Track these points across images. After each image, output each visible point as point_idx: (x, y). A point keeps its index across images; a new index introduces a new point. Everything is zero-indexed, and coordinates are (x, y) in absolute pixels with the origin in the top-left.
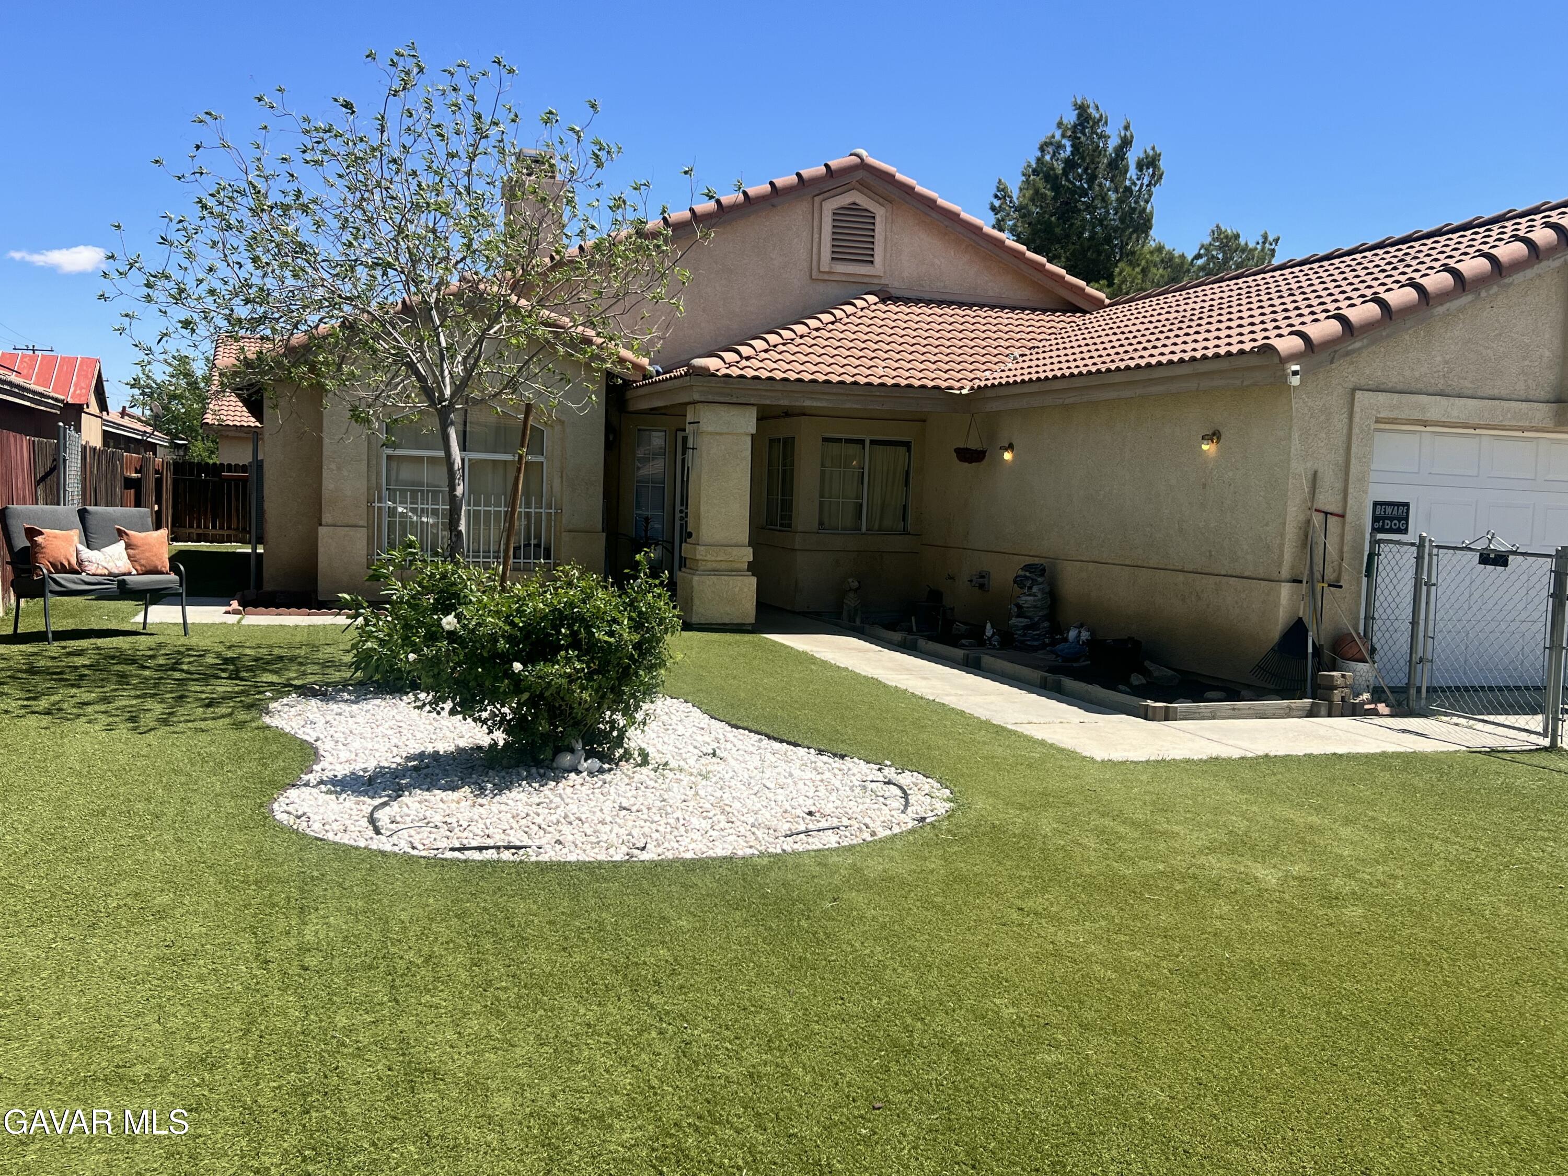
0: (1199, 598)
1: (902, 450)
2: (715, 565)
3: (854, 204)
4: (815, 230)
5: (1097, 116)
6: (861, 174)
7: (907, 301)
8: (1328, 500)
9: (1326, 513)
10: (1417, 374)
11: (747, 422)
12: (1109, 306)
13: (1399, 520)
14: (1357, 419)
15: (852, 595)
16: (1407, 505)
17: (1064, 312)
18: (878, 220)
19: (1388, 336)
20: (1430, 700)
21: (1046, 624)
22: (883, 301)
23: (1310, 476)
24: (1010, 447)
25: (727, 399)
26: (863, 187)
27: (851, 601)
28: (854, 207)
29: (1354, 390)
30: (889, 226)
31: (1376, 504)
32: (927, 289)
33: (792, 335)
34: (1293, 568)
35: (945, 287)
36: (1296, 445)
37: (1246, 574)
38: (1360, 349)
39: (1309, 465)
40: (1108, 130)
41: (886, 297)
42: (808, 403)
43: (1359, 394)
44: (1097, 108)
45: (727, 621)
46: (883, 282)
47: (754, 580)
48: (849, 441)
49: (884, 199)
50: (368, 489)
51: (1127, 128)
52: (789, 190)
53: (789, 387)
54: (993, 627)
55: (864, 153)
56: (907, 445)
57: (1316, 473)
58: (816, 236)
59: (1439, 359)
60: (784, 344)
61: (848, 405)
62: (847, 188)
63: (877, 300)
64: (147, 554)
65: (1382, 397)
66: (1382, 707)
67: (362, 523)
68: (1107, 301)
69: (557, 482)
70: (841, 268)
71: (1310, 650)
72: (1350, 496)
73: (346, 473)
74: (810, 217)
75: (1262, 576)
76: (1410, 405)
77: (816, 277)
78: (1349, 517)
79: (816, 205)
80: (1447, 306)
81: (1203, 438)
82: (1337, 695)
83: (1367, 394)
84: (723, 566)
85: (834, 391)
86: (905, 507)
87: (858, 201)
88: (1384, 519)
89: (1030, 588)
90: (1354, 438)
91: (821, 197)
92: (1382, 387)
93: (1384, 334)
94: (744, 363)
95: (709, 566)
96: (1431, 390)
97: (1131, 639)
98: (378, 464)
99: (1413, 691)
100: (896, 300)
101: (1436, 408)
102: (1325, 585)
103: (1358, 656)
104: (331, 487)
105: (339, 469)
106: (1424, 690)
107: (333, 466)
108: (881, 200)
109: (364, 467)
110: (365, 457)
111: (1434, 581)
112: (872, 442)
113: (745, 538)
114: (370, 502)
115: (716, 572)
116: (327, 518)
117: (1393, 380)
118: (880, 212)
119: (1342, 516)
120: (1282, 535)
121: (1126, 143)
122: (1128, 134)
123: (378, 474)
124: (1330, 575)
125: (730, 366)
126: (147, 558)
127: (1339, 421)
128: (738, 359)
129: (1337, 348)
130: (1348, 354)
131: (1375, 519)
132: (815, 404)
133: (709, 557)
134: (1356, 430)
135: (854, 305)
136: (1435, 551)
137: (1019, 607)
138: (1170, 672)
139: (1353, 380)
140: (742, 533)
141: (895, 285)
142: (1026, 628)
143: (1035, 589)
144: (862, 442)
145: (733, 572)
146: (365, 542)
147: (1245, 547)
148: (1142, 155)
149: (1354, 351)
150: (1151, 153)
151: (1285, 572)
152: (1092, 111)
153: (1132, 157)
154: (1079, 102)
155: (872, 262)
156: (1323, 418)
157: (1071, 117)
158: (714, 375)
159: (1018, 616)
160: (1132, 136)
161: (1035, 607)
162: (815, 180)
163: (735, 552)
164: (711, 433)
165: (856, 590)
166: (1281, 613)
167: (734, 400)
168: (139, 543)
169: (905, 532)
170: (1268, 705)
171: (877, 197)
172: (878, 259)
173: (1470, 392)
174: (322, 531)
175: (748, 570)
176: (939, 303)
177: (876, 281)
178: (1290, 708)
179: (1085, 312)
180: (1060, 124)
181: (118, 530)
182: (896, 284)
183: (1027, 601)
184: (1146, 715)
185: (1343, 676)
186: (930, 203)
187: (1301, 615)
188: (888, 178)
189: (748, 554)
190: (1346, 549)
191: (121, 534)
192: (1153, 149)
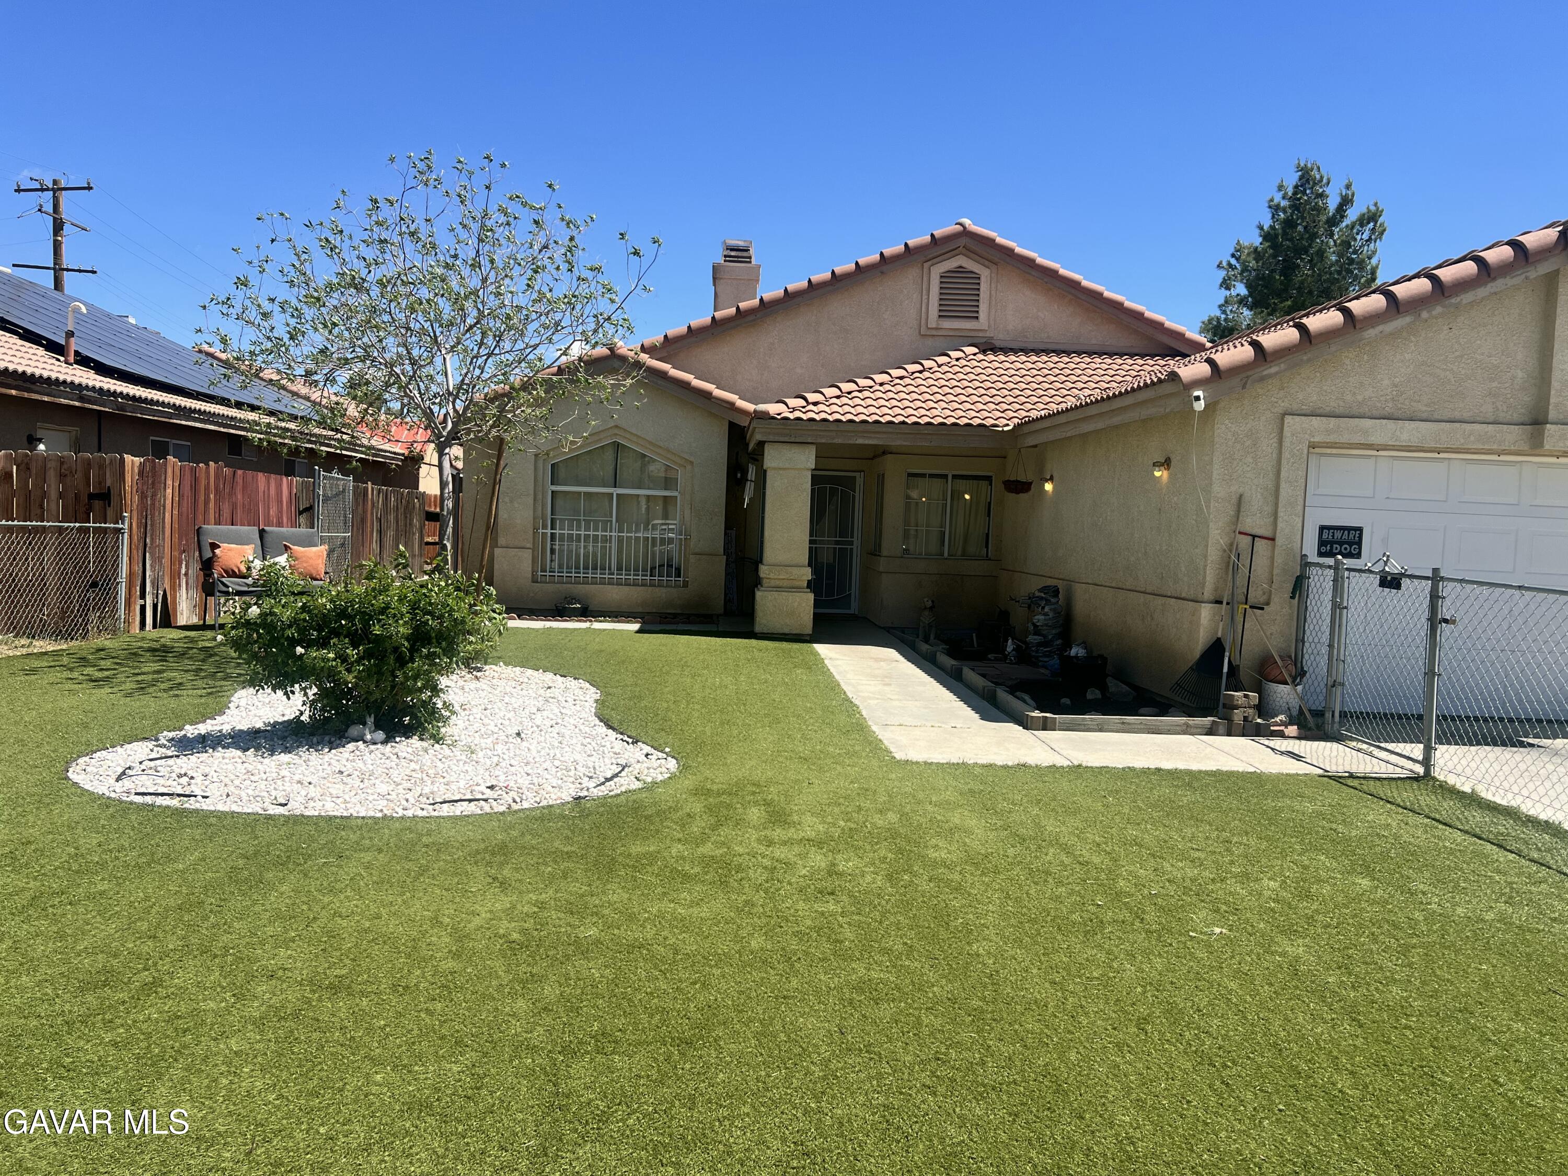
0: (1152, 619)
1: (984, 484)
2: (778, 583)
3: (961, 267)
4: (924, 292)
5: (1318, 177)
6: (963, 241)
7: (1006, 351)
8: (1255, 522)
9: (1254, 537)
10: (1360, 398)
11: (806, 459)
12: (1212, 348)
13: (1351, 544)
14: (1287, 443)
15: (926, 613)
16: (1360, 530)
17: (1163, 356)
18: (983, 279)
19: (1309, 360)
20: (1341, 724)
21: (1059, 642)
22: (984, 352)
23: (1234, 500)
24: (1051, 479)
25: (786, 439)
26: (969, 252)
27: (926, 618)
28: (960, 270)
29: (1284, 414)
30: (993, 286)
31: (1322, 528)
32: (1031, 340)
33: (872, 384)
34: (1216, 589)
35: (1048, 337)
36: (1217, 471)
37: (1183, 595)
38: (1277, 373)
39: (1233, 489)
40: (1328, 191)
41: (987, 347)
42: (860, 441)
43: (1288, 419)
44: (1319, 168)
45: (786, 631)
46: (988, 335)
47: (811, 596)
48: (932, 476)
49: (988, 262)
50: (534, 518)
51: (1348, 187)
52: (896, 258)
53: (842, 427)
54: (1013, 643)
55: (967, 222)
56: (989, 479)
57: (1241, 496)
58: (925, 297)
59: (1386, 382)
60: (860, 391)
61: (898, 443)
62: (953, 253)
63: (976, 350)
64: (305, 565)
65: (1315, 421)
66: (1292, 730)
67: (529, 545)
68: (1209, 345)
69: (687, 512)
70: (947, 324)
71: (1225, 669)
72: (1280, 520)
73: (516, 505)
74: (920, 282)
75: (1192, 597)
76: (1349, 430)
77: (926, 334)
78: (1279, 541)
79: (925, 270)
80: (1380, 328)
81: (1154, 465)
82: (1238, 716)
83: (1297, 418)
84: (785, 583)
85: (884, 430)
86: (987, 535)
87: (964, 265)
88: (1332, 543)
89: (1043, 608)
90: (1284, 462)
91: (930, 263)
92: (1319, 412)
93: (1305, 358)
94: (811, 407)
95: (773, 583)
96: (1375, 413)
97: (1101, 656)
98: (544, 497)
99: (1328, 715)
100: (995, 350)
101: (1381, 432)
102: (1247, 607)
103: (1279, 678)
104: (505, 516)
105: (511, 502)
106: (1337, 714)
107: (507, 499)
108: (987, 263)
109: (530, 500)
110: (532, 492)
111: (1345, 604)
112: (954, 477)
113: (805, 559)
114: (536, 529)
115: (778, 588)
116: (502, 541)
117: (1332, 404)
118: (985, 274)
119: (1273, 539)
120: (1206, 556)
121: (1346, 201)
122: (1350, 193)
123: (544, 506)
124: (1255, 596)
125: (794, 409)
126: (305, 568)
127: (1268, 445)
128: (804, 404)
129: (1249, 373)
130: (1262, 379)
131: (1322, 543)
132: (867, 442)
133: (772, 576)
134: (1286, 455)
135: (949, 356)
136: (1346, 573)
137: (1035, 626)
138: (1125, 688)
139: (1284, 405)
140: (803, 556)
141: (1000, 338)
142: (1040, 644)
143: (1047, 609)
144: (945, 477)
145: (797, 589)
146: (530, 562)
147: (1183, 569)
148: (1365, 210)
149: (1270, 376)
150: (1373, 208)
151: (1208, 593)
152: (1315, 173)
153: (1352, 214)
154: (1302, 165)
155: (977, 318)
156: (1248, 443)
157: (1291, 180)
158: (773, 418)
159: (1035, 634)
160: (1353, 195)
161: (1046, 625)
162: (921, 249)
163: (796, 572)
164: (774, 469)
165: (931, 608)
166: (1201, 634)
167: (793, 440)
168: (299, 555)
169: (987, 558)
170: (1161, 721)
171: (982, 260)
172: (983, 315)
173: (1425, 415)
174: (497, 551)
175: (809, 586)
176: (1037, 352)
177: (981, 334)
178: (1188, 725)
179: (1184, 356)
180: (1280, 187)
181: (285, 545)
182: (1001, 336)
183: (1039, 619)
184: (1025, 723)
185: (1246, 696)
186: (1029, 263)
187: (1219, 635)
188: (989, 242)
189: (807, 574)
190: (1276, 571)
191: (287, 548)
192: (1376, 204)
